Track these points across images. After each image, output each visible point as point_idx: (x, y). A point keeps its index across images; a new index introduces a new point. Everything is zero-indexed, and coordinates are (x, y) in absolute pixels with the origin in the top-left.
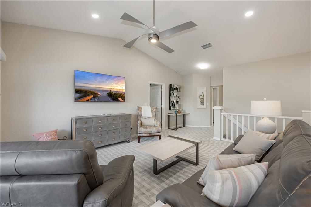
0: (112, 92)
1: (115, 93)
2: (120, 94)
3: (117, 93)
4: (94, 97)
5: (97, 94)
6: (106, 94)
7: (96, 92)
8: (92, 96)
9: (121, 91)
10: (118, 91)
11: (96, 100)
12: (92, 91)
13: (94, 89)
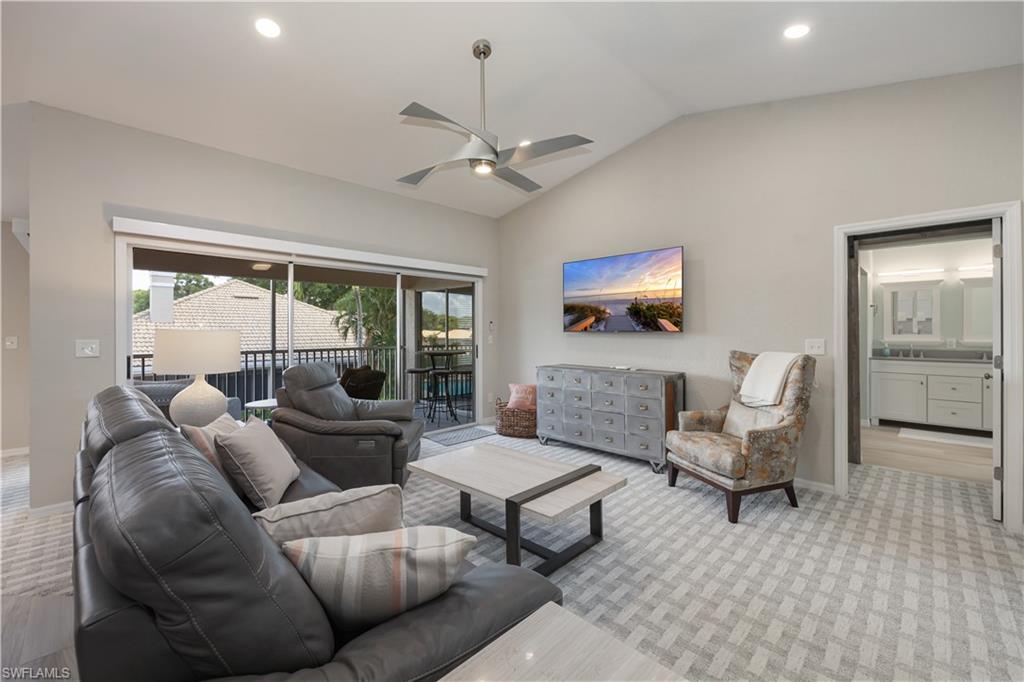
0: (642, 304)
1: (650, 303)
2: (667, 307)
3: (657, 303)
4: (598, 321)
5: (604, 312)
6: (623, 309)
7: (602, 308)
8: (592, 319)
9: (669, 295)
10: (660, 296)
11: (602, 328)
12: (593, 305)
13: (596, 299)
